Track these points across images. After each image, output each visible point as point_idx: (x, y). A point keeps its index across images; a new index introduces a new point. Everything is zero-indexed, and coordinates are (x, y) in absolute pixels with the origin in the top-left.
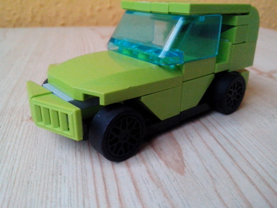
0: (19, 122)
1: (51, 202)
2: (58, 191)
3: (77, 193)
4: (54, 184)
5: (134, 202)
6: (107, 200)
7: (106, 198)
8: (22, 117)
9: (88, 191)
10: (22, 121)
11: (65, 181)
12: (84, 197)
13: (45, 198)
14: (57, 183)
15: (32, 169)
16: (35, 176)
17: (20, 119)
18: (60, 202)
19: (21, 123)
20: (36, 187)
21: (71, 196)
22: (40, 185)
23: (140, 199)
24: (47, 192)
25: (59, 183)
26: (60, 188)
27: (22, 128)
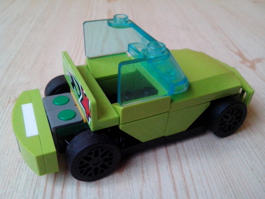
0: (6, 104)
1: (11, 187)
2: (19, 178)
3: (32, 182)
4: (18, 171)
5: (72, 195)
6: (52, 191)
7: (52, 189)
8: (10, 98)
9: (41, 180)
10: (9, 102)
11: (26, 169)
12: (36, 186)
13: (7, 183)
14: (20, 169)
15: (5, 154)
16: (5, 162)
17: (8, 100)
18: (18, 188)
19: (7, 105)
20: (4, 171)
21: (27, 184)
22: (6, 171)
23: (78, 193)
24: (10, 177)
25: (21, 171)
26: (21, 175)
27: (7, 110)
